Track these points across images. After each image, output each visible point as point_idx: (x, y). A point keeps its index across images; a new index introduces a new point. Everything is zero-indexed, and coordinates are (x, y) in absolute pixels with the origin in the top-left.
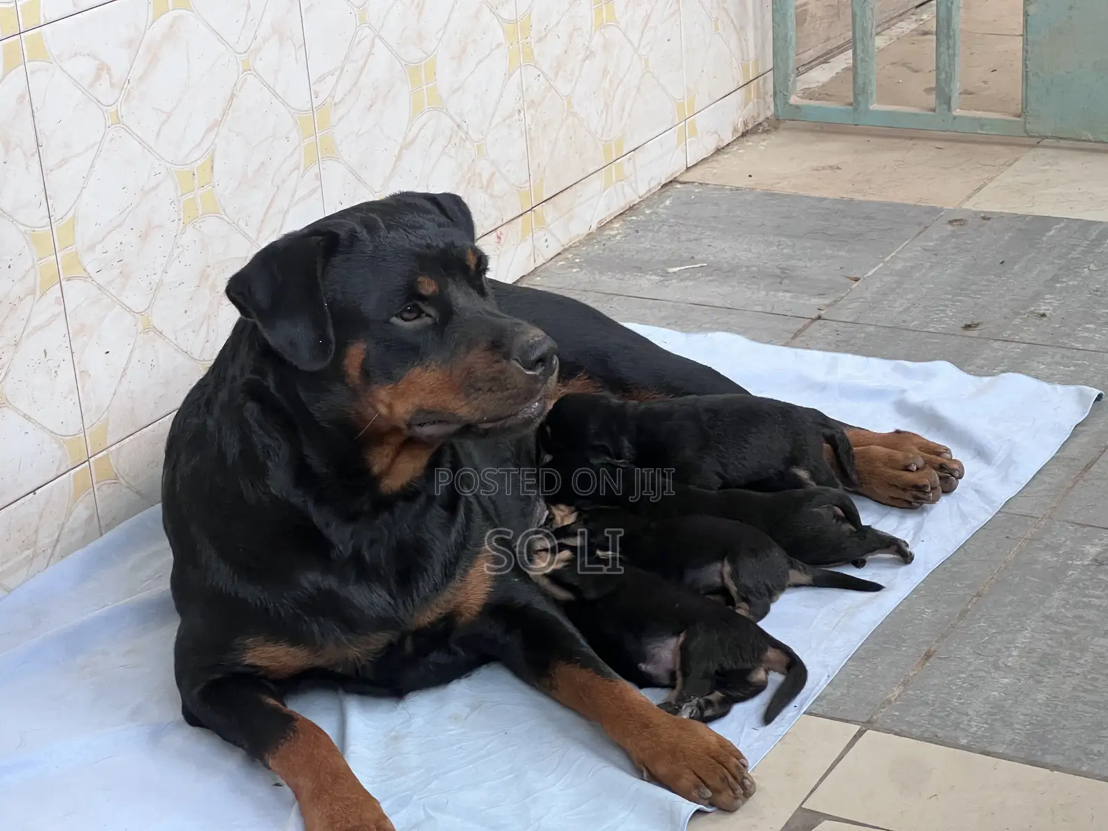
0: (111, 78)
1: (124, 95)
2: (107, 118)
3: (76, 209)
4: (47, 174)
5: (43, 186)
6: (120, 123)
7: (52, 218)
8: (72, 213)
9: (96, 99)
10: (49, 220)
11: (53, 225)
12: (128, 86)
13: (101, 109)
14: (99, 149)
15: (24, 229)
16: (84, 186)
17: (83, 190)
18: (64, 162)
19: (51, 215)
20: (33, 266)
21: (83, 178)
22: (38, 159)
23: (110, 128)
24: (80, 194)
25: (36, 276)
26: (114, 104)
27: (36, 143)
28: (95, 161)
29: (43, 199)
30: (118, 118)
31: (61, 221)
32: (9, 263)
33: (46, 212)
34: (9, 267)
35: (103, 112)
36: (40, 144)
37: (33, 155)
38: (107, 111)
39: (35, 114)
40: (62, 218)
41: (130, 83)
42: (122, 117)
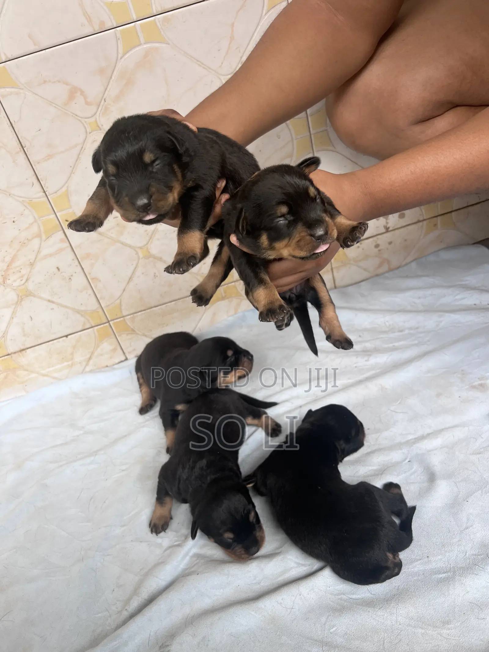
0: (85, 98)
1: (101, 110)
2: (87, 127)
3: (68, 187)
4: (35, 165)
5: (33, 173)
6: (101, 130)
7: (46, 193)
8: (64, 189)
9: (73, 114)
10: (44, 194)
11: (48, 197)
12: (104, 103)
13: (79, 120)
14: (82, 147)
15: (21, 199)
16: (72, 172)
17: (72, 175)
18: (49, 157)
19: (45, 191)
20: (36, 221)
21: (71, 167)
22: (25, 156)
23: (91, 134)
24: (69, 178)
25: (39, 227)
26: (92, 116)
27: (20, 145)
28: (80, 156)
29: (35, 181)
30: (98, 126)
31: (55, 194)
32: (13, 220)
33: (40, 189)
34: (14, 222)
35: (82, 123)
36: (24, 145)
37: (17, 153)
38: (85, 122)
39: (14, 125)
40: (56, 192)
41: (106, 101)
42: (102, 125)
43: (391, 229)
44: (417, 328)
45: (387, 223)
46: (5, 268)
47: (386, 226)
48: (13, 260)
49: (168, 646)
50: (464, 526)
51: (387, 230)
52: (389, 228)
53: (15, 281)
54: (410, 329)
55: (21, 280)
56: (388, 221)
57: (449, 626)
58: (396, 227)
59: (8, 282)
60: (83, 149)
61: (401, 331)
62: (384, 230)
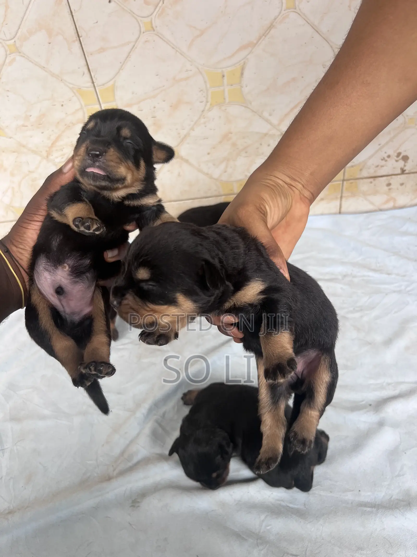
1: (159, 11)
2: (141, 25)
3: (115, 81)
4: (88, 56)
5: (85, 63)
6: (154, 30)
7: (95, 84)
8: (111, 83)
9: (131, 11)
10: (92, 85)
11: (97, 88)
12: (162, 5)
13: (136, 19)
14: (134, 46)
15: (71, 86)
16: (121, 69)
17: (121, 71)
18: (102, 50)
19: (94, 82)
20: (82, 108)
21: (121, 63)
22: (80, 45)
23: (145, 34)
24: (118, 73)
25: (84, 113)
26: (148, 16)
27: (76, 34)
28: (130, 54)
29: (86, 71)
30: (152, 27)
31: (102, 86)
32: (62, 103)
33: (89, 80)
34: (62, 105)
35: (137, 21)
36: (80, 35)
37: (74, 41)
38: (141, 21)
39: (73, 14)
40: (103, 85)
41: (164, 3)
42: (156, 27)
43: (407, 172)
44: (404, 276)
45: (405, 166)
46: (50, 145)
47: (403, 169)
48: (58, 139)
49: (139, 502)
50: (397, 473)
51: (403, 172)
52: (405, 170)
53: (57, 157)
54: (398, 275)
55: (62, 158)
56: (406, 164)
57: (362, 552)
58: (412, 171)
59: (51, 157)
60: (134, 47)
61: (389, 274)
62: (399, 171)
